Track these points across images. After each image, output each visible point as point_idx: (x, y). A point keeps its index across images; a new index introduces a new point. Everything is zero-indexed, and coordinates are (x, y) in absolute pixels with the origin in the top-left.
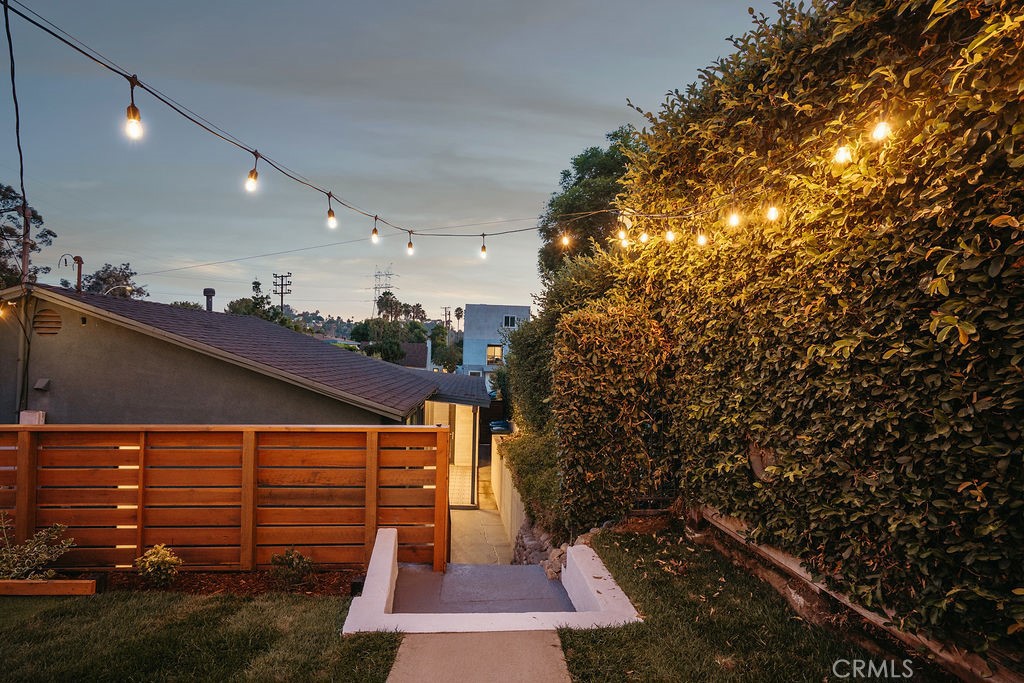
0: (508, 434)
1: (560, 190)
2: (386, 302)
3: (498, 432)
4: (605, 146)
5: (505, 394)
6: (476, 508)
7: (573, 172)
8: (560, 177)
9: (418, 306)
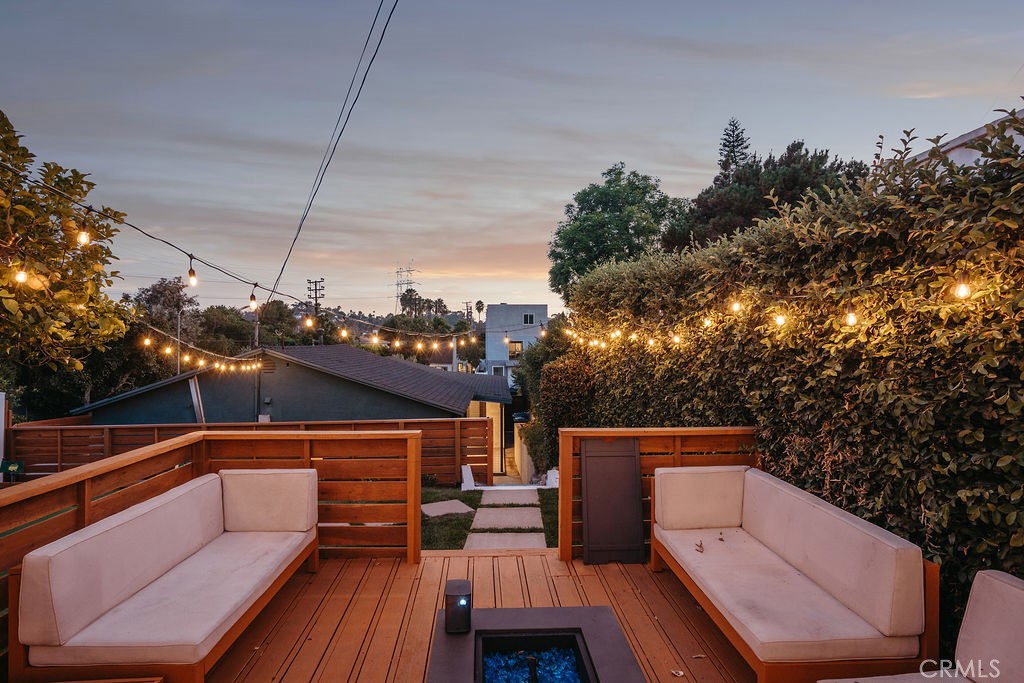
0: (527, 422)
1: (565, 218)
2: (409, 299)
3: (519, 421)
4: (602, 182)
5: (523, 391)
6: (505, 474)
7: (576, 205)
8: (565, 209)
9: (440, 301)
